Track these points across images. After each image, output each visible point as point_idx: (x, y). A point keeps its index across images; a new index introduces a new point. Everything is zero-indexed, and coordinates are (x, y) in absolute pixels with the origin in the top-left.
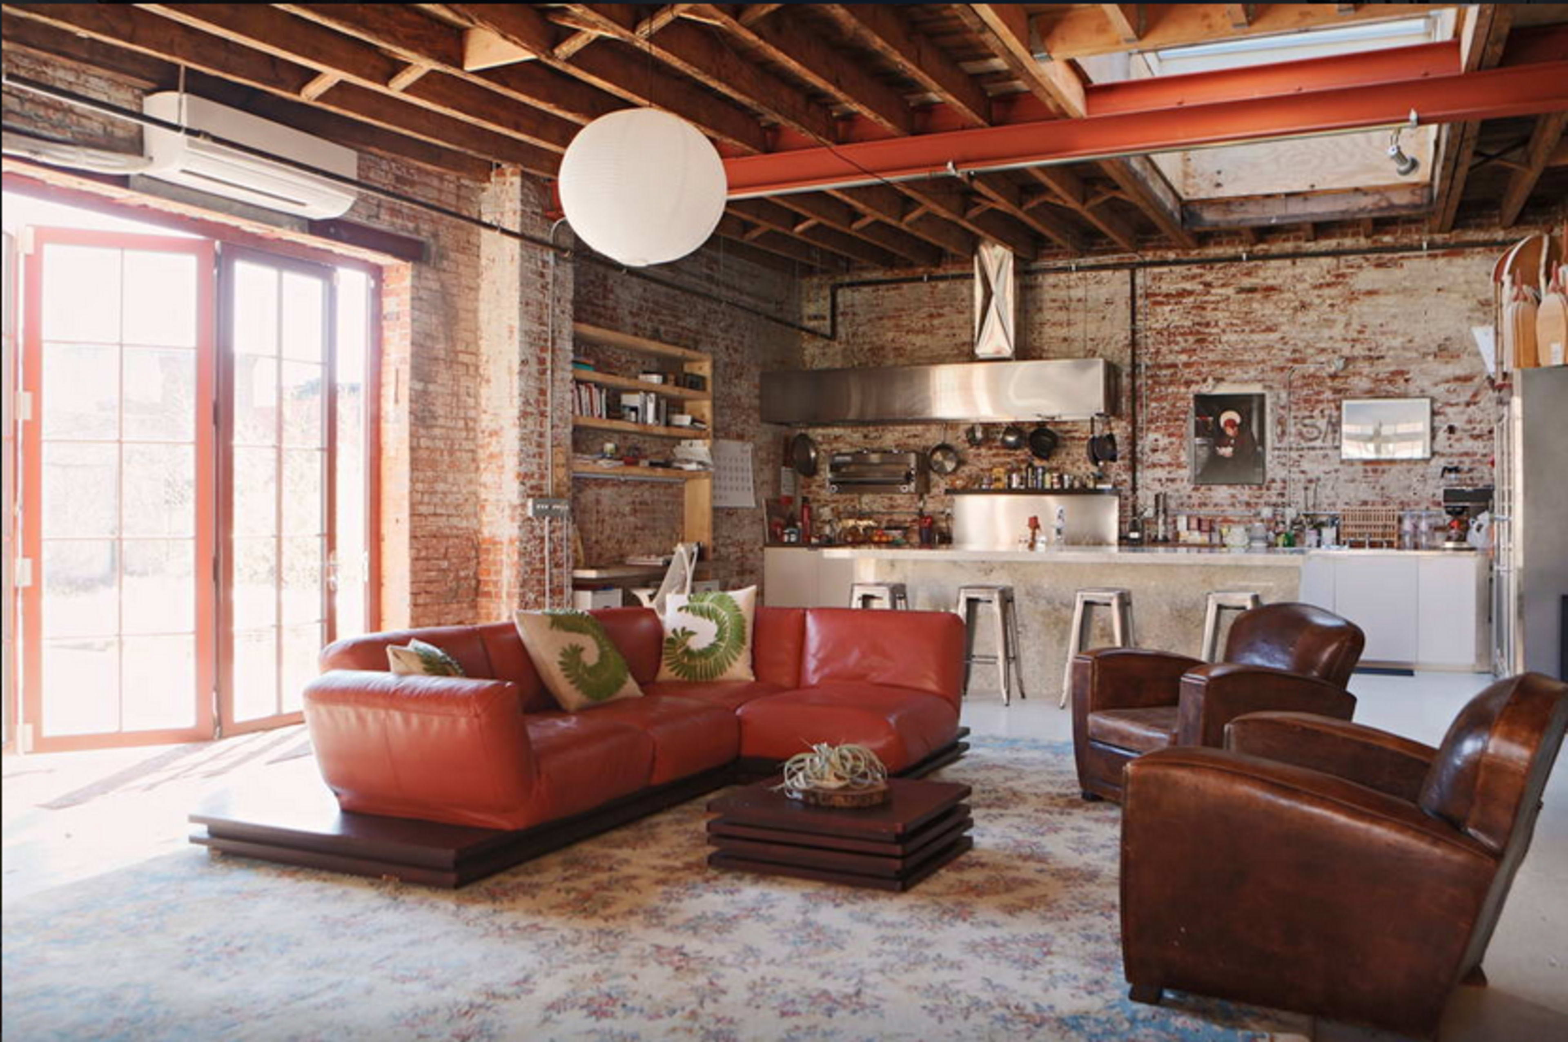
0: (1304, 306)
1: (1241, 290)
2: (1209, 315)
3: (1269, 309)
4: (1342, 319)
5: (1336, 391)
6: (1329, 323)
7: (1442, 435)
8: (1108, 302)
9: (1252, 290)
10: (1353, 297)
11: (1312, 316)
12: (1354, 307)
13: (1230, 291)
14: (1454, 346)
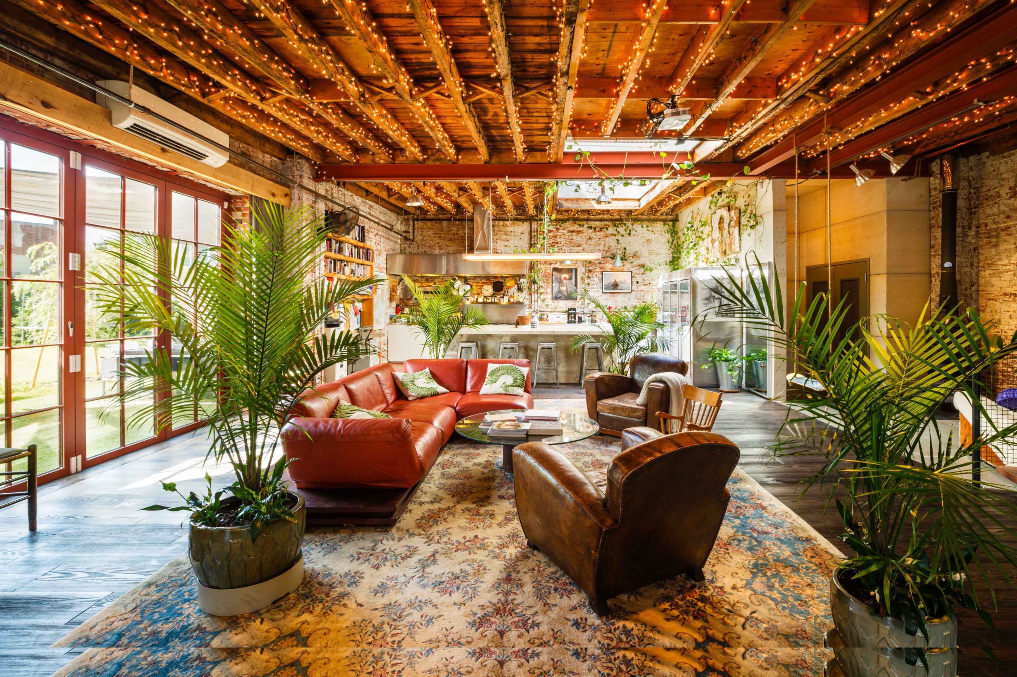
0: (590, 238)
1: (569, 231)
2: (558, 240)
3: (579, 239)
4: (603, 243)
5: (601, 268)
6: (599, 245)
7: (635, 284)
8: (522, 233)
9: (573, 232)
10: (606, 236)
11: (593, 242)
12: (607, 239)
13: (565, 231)
14: (639, 254)
